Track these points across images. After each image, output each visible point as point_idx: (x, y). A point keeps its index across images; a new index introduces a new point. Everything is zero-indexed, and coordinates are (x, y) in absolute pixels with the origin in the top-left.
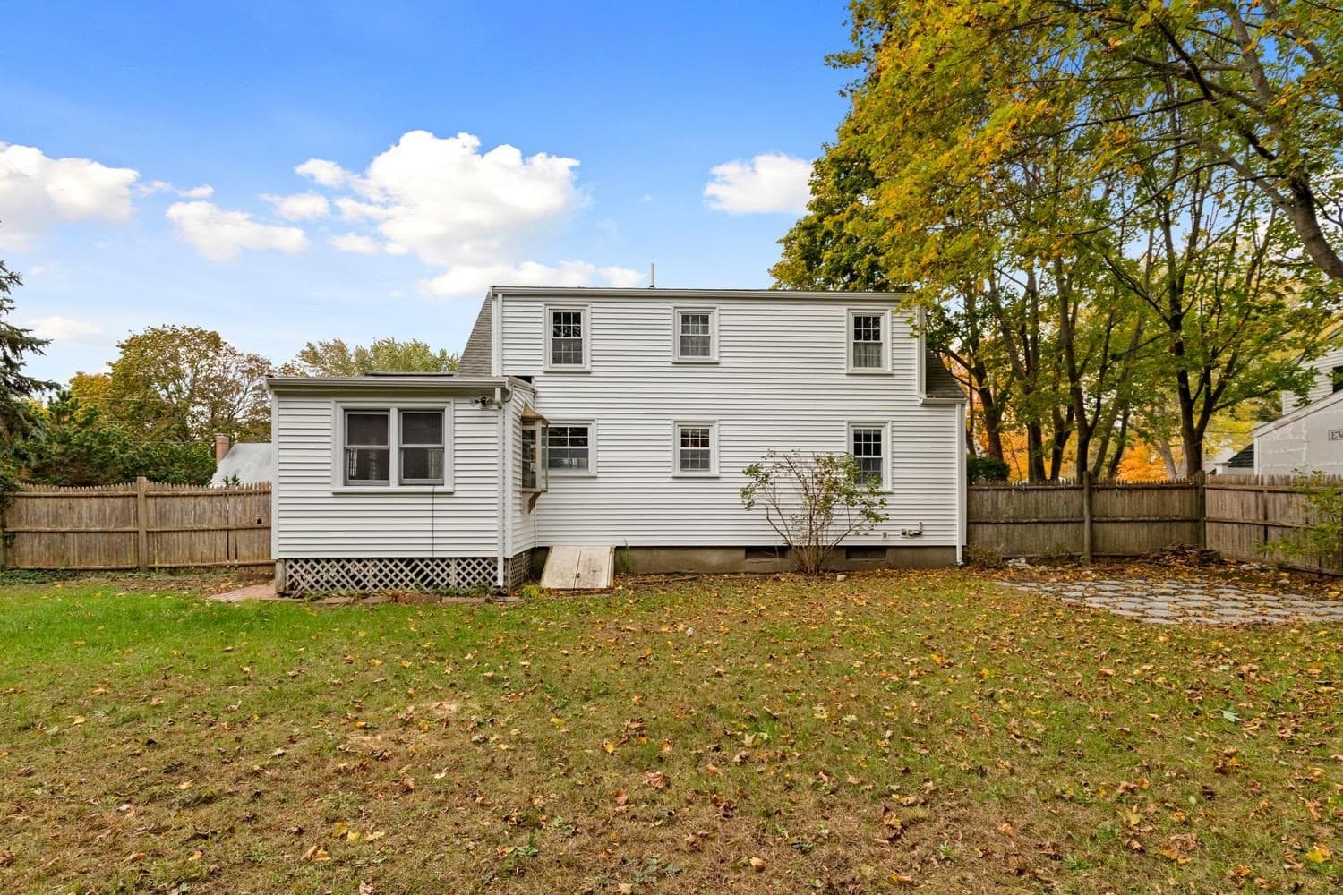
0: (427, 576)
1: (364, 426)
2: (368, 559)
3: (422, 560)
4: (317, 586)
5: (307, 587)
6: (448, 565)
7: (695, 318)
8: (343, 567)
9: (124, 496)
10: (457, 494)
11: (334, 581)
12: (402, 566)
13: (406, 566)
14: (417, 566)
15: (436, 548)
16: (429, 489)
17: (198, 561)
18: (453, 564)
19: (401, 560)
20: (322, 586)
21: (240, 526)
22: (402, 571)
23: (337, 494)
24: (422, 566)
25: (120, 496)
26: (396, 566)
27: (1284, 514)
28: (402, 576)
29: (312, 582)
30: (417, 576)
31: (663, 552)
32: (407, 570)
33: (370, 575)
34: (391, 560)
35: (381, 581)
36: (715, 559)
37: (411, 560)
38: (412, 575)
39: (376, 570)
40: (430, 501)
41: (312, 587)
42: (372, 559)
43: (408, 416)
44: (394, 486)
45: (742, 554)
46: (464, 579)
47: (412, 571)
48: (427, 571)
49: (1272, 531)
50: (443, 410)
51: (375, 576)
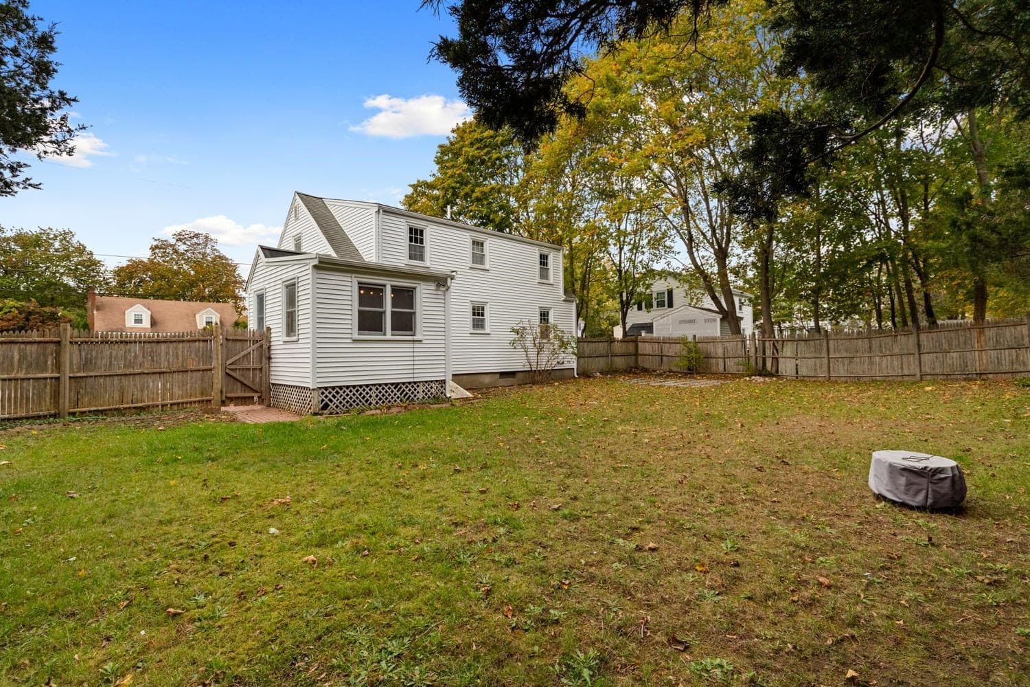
0: (407, 393)
1: (369, 295)
2: (372, 385)
3: (404, 383)
4: (341, 406)
5: (334, 407)
6: (418, 386)
7: (478, 243)
8: (357, 391)
9: (40, 342)
10: (424, 341)
11: (351, 401)
12: (392, 388)
13: (395, 388)
14: (401, 388)
15: (416, 375)
16: (410, 338)
17: (127, 403)
18: (421, 385)
19: (392, 384)
20: (343, 406)
21: (173, 369)
22: (392, 391)
23: (355, 341)
24: (404, 387)
25: (35, 342)
26: (389, 388)
27: (668, 351)
28: (392, 394)
29: (338, 403)
30: (401, 394)
31: (465, 377)
32: (395, 391)
33: (374, 395)
34: (386, 385)
35: (380, 399)
36: (487, 380)
37: (398, 384)
38: (398, 394)
39: (377, 392)
40: (412, 345)
41: (337, 407)
42: (375, 385)
43: (395, 290)
44: (389, 336)
45: (498, 376)
46: (426, 394)
47: (398, 391)
48: (407, 390)
49: (664, 358)
50: (415, 288)
51: (377, 396)
